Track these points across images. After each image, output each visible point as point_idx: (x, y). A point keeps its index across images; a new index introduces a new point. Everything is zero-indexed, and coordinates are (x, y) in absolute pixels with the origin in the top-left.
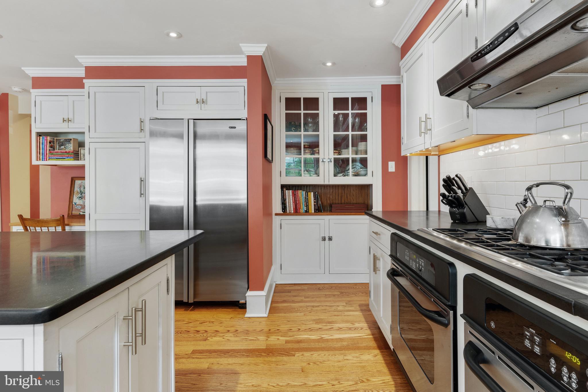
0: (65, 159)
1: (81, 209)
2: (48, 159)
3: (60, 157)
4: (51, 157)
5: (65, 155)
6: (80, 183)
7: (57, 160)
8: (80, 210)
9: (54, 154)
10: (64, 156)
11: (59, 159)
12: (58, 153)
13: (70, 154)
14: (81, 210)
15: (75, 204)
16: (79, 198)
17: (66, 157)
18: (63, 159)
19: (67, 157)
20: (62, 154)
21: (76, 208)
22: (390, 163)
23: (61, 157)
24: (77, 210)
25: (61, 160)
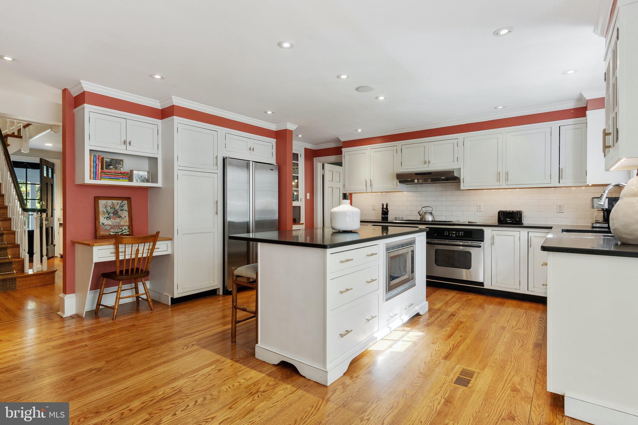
0: (119, 179)
1: (111, 229)
2: (99, 178)
3: (113, 177)
4: (103, 176)
5: (120, 175)
6: (104, 203)
7: (110, 179)
8: (109, 230)
9: (107, 174)
10: (118, 177)
11: (113, 180)
12: (111, 173)
13: (125, 175)
14: (111, 231)
15: (103, 224)
16: (107, 218)
17: (120, 177)
18: (117, 180)
19: (122, 178)
20: (116, 174)
21: (104, 228)
22: (308, 194)
23: (115, 177)
24: (106, 230)
25: (115, 180)
